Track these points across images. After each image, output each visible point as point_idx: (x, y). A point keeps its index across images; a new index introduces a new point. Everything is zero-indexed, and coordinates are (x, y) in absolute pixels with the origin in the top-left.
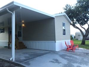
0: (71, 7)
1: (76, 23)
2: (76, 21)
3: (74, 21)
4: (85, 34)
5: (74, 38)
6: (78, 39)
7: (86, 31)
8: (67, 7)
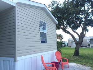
0: (59, 4)
1: (66, 26)
2: (67, 24)
3: (64, 25)
4: (78, 41)
5: (67, 45)
6: (71, 47)
7: (79, 36)
8: (53, 4)
